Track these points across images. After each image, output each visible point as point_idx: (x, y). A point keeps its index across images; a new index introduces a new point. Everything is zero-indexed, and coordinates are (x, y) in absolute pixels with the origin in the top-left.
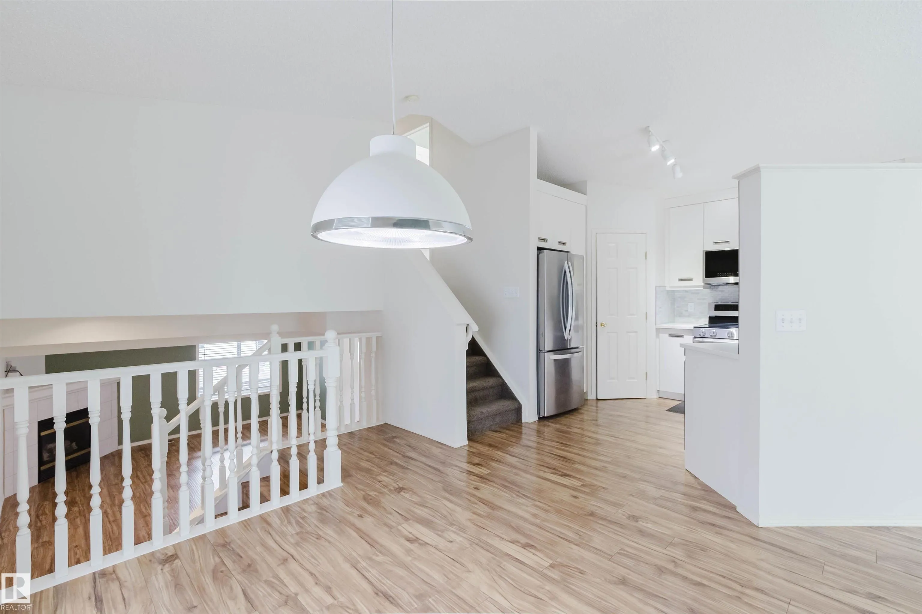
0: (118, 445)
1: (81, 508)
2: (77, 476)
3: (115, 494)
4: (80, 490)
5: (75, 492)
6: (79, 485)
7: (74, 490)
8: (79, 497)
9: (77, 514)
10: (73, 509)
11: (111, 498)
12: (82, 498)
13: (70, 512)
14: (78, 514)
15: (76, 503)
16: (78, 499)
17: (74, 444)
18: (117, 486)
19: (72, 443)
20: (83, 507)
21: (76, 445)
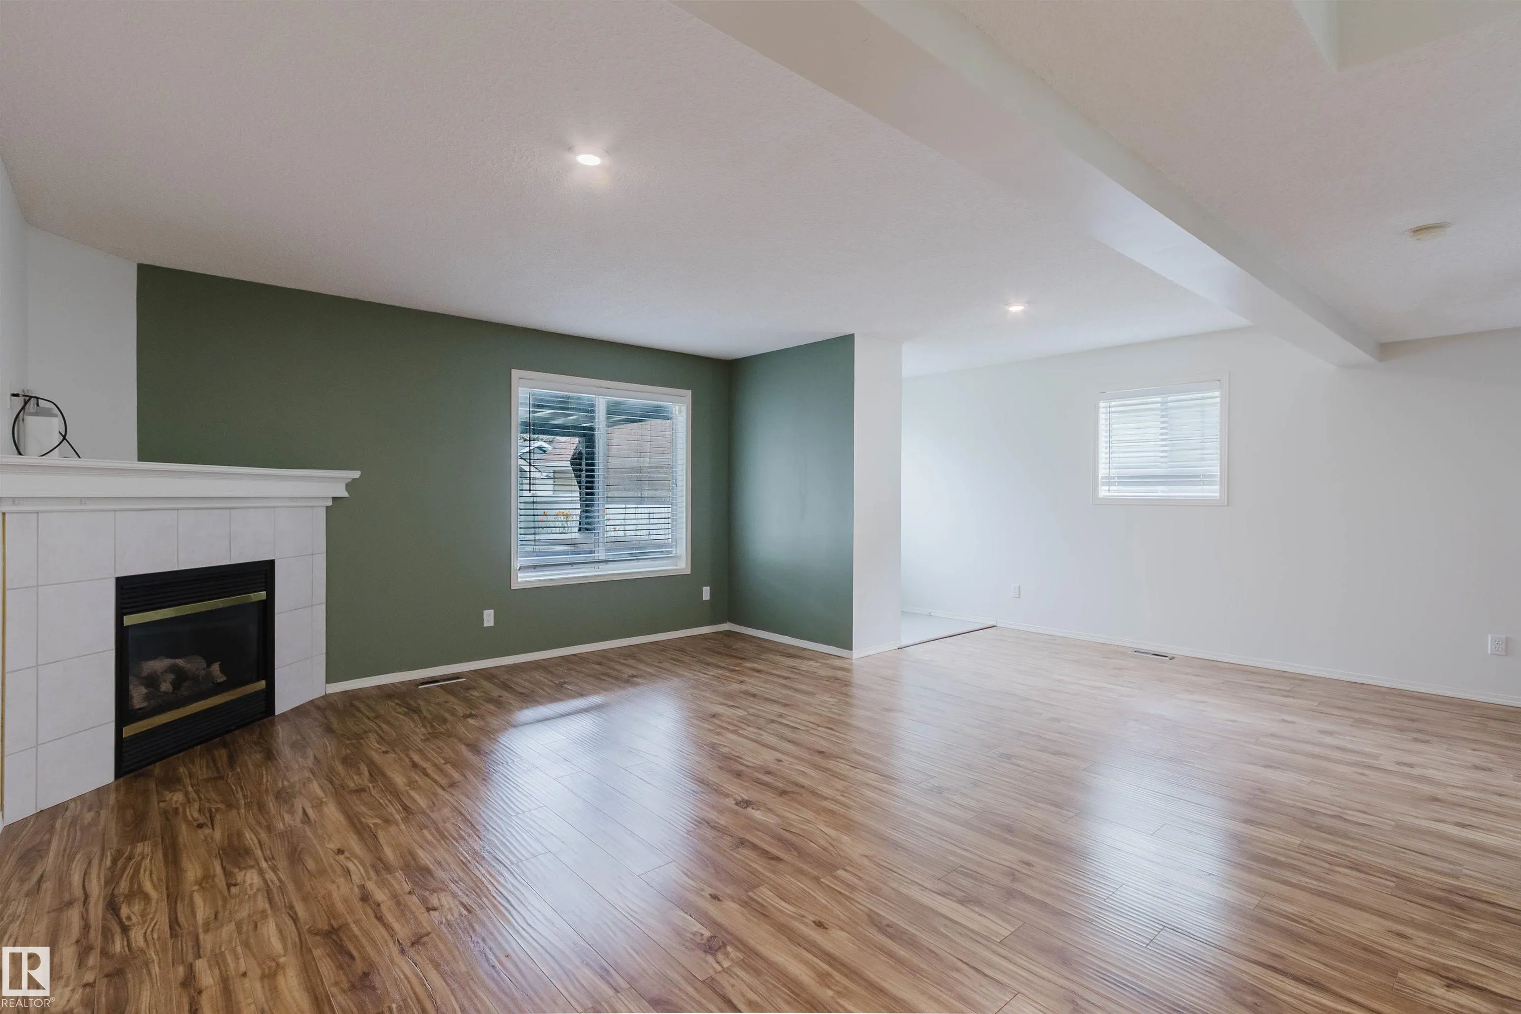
0: (327, 682)
1: (270, 875)
2: (232, 761)
3: (371, 822)
4: (248, 805)
5: (234, 812)
6: (242, 788)
7: (230, 806)
8: (252, 830)
9: (260, 897)
10: (240, 877)
11: (362, 839)
12: (263, 835)
13: (234, 890)
14: (262, 903)
15: (248, 852)
16: (249, 838)
17: (216, 667)
18: (364, 795)
19: (209, 665)
20: (274, 869)
21: (222, 670)
